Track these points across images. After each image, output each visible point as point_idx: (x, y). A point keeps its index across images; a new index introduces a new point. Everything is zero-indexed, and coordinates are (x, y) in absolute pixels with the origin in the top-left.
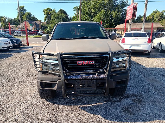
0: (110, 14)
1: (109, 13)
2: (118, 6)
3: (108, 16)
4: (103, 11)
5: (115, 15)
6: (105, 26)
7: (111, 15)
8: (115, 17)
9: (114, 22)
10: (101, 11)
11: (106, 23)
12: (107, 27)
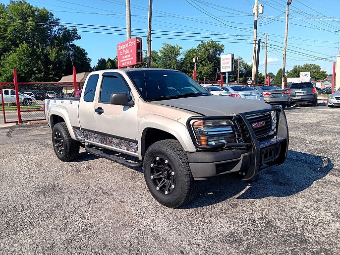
0: (43, 53)
1: (39, 51)
2: (55, 37)
3: (39, 57)
4: (24, 46)
5: (54, 55)
6: (33, 79)
7: (46, 56)
8: (56, 59)
9: (53, 69)
10: (20, 46)
11: (37, 72)
12: (40, 80)
